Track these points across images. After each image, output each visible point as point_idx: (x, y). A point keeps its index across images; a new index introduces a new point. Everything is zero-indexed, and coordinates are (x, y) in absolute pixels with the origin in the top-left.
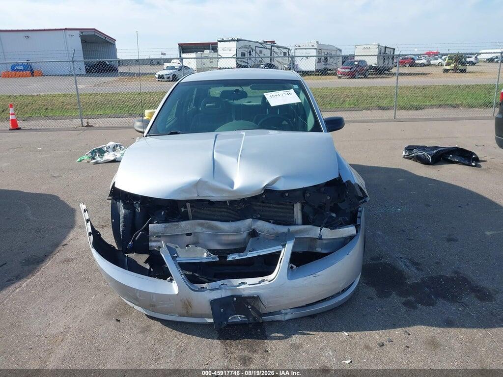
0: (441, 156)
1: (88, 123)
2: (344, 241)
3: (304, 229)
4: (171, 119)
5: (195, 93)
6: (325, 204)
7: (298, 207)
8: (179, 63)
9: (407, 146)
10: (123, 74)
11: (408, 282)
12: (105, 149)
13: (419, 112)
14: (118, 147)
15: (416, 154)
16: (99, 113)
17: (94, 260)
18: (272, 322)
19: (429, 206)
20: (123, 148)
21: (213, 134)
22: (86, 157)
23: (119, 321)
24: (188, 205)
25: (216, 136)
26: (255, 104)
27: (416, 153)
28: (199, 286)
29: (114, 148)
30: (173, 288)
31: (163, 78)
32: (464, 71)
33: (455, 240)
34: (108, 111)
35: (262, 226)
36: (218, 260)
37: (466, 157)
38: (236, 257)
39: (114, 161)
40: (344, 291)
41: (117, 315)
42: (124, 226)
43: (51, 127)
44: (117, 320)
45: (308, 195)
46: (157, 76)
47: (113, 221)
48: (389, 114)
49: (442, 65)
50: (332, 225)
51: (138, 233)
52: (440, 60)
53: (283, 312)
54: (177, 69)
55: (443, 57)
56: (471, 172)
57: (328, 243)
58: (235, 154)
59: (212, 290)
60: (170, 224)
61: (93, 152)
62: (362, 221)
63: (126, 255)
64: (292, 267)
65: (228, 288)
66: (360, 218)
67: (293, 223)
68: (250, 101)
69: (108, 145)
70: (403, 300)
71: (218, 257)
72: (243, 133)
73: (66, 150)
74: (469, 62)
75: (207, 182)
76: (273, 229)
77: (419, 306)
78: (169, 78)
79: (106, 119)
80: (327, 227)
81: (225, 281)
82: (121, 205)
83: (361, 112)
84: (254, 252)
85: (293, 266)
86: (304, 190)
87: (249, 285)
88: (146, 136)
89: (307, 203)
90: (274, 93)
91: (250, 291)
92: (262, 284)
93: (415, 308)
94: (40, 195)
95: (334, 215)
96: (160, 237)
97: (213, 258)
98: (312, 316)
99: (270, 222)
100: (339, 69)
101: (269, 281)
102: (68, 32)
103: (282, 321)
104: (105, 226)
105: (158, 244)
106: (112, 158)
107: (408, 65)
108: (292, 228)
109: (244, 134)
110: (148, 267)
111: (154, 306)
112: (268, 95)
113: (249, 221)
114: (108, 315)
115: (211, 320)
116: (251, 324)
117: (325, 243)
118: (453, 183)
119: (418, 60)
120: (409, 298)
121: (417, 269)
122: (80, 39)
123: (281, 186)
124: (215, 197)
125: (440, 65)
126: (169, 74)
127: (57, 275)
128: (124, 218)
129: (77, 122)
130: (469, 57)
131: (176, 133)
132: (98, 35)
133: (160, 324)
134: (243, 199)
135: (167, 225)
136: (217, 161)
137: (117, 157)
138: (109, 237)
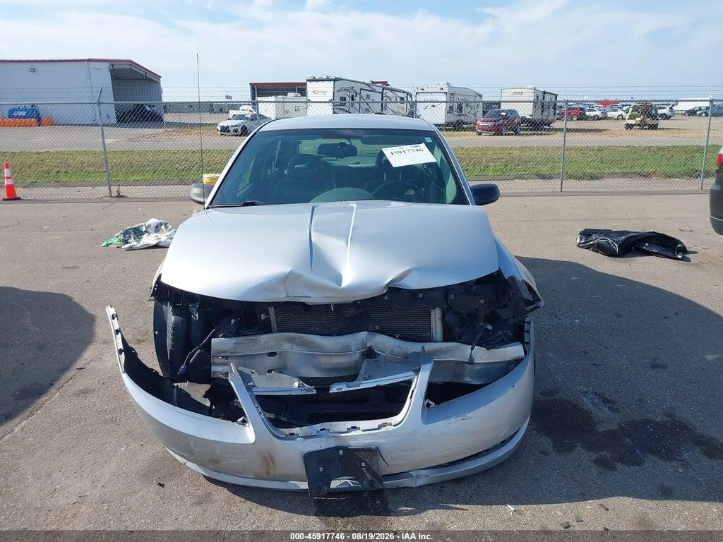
0: (634, 245)
1: (118, 192)
2: (507, 367)
3: (447, 348)
4: (245, 185)
5: (278, 148)
6: (477, 310)
7: (436, 316)
8: (250, 111)
9: (582, 229)
10: (170, 125)
11: (599, 428)
12: (144, 229)
13: (595, 182)
14: (163, 227)
15: (596, 241)
16: (135, 177)
17: (126, 392)
18: (397, 490)
19: (620, 316)
20: (170, 227)
21: (309, 206)
22: (115, 240)
23: (162, 486)
24: (271, 310)
25: (313, 208)
26: (364, 165)
27: (595, 239)
28: (287, 431)
29: (157, 227)
30: (247, 434)
31: (228, 131)
32: (654, 127)
33: (664, 367)
34: (148, 176)
35: (383, 342)
36: (315, 392)
37: (667, 246)
38: (344, 387)
39: (156, 246)
40: (504, 443)
41: (160, 476)
42: (173, 340)
43: (64, 197)
44: (159, 484)
45: (452, 297)
46: (219, 128)
47: (157, 332)
48: (555, 184)
49: (623, 118)
50: (489, 342)
51: (195, 352)
52: (620, 112)
53: (414, 473)
54: (248, 119)
55: (625, 108)
56: (676, 268)
57: (481, 370)
58: (342, 235)
59: (306, 437)
60: (244, 338)
61: (126, 233)
62: (531, 337)
63: (175, 385)
64: (428, 405)
65: (331, 435)
66: (528, 332)
67: (429, 339)
68: (357, 161)
69: (148, 223)
70: (594, 456)
71: (315, 389)
72: (353, 204)
73: (86, 230)
74: (661, 115)
75: (301, 276)
76: (399, 347)
77: (619, 465)
78: (236, 131)
79: (145, 187)
80: (481, 345)
81: (326, 425)
82: (168, 310)
83: (512, 181)
84: (371, 381)
85: (431, 402)
86: (447, 290)
87: (364, 431)
88: (208, 208)
89: (450, 308)
90: (397, 149)
91: (365, 440)
92: (383, 429)
93: (613, 468)
94: (47, 294)
95: (490, 327)
96: (227, 357)
97: (307, 390)
98: (458, 480)
99: (395, 337)
100: (479, 122)
101: (395, 426)
102: (92, 64)
103: (413, 488)
104: (143, 341)
105: (225, 368)
106: (154, 242)
107: (575, 118)
108: (429, 347)
109: (355, 206)
110: (208, 403)
111: (216, 461)
112: (388, 151)
113: (363, 335)
114: (146, 476)
115: (304, 486)
116: (366, 491)
117: (479, 370)
118: (652, 284)
119: (589, 111)
120: (602, 453)
121: (611, 409)
122: (109, 74)
123: (413, 283)
124: (313, 298)
125: (621, 118)
126: (236, 126)
127: (69, 413)
128: (174, 329)
129: (103, 191)
130: (660, 108)
131: (253, 204)
132: (136, 69)
133: (225, 490)
134: (355, 302)
135: (239, 339)
136: (315, 245)
137: (161, 240)
138: (149, 358)
